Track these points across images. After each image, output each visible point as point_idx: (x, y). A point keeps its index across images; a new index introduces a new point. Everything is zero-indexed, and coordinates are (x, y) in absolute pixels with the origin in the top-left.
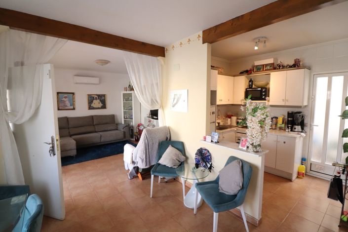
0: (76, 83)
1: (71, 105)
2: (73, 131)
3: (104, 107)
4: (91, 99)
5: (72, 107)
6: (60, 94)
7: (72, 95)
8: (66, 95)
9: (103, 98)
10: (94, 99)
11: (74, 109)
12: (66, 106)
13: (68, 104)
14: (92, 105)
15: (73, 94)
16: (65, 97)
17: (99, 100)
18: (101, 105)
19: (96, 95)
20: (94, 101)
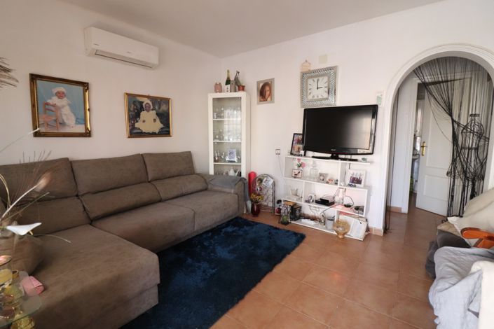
0: (98, 54)
1: (78, 122)
2: (98, 205)
3: (165, 132)
4: (135, 108)
5: (81, 129)
6: (39, 82)
7: (80, 88)
8: (61, 88)
9: (164, 108)
10: (142, 109)
11: (88, 134)
12: (63, 124)
13: (68, 116)
14: (137, 125)
15: (85, 86)
16: (60, 95)
17: (154, 112)
18: (157, 126)
19: (148, 97)
20: (143, 114)
